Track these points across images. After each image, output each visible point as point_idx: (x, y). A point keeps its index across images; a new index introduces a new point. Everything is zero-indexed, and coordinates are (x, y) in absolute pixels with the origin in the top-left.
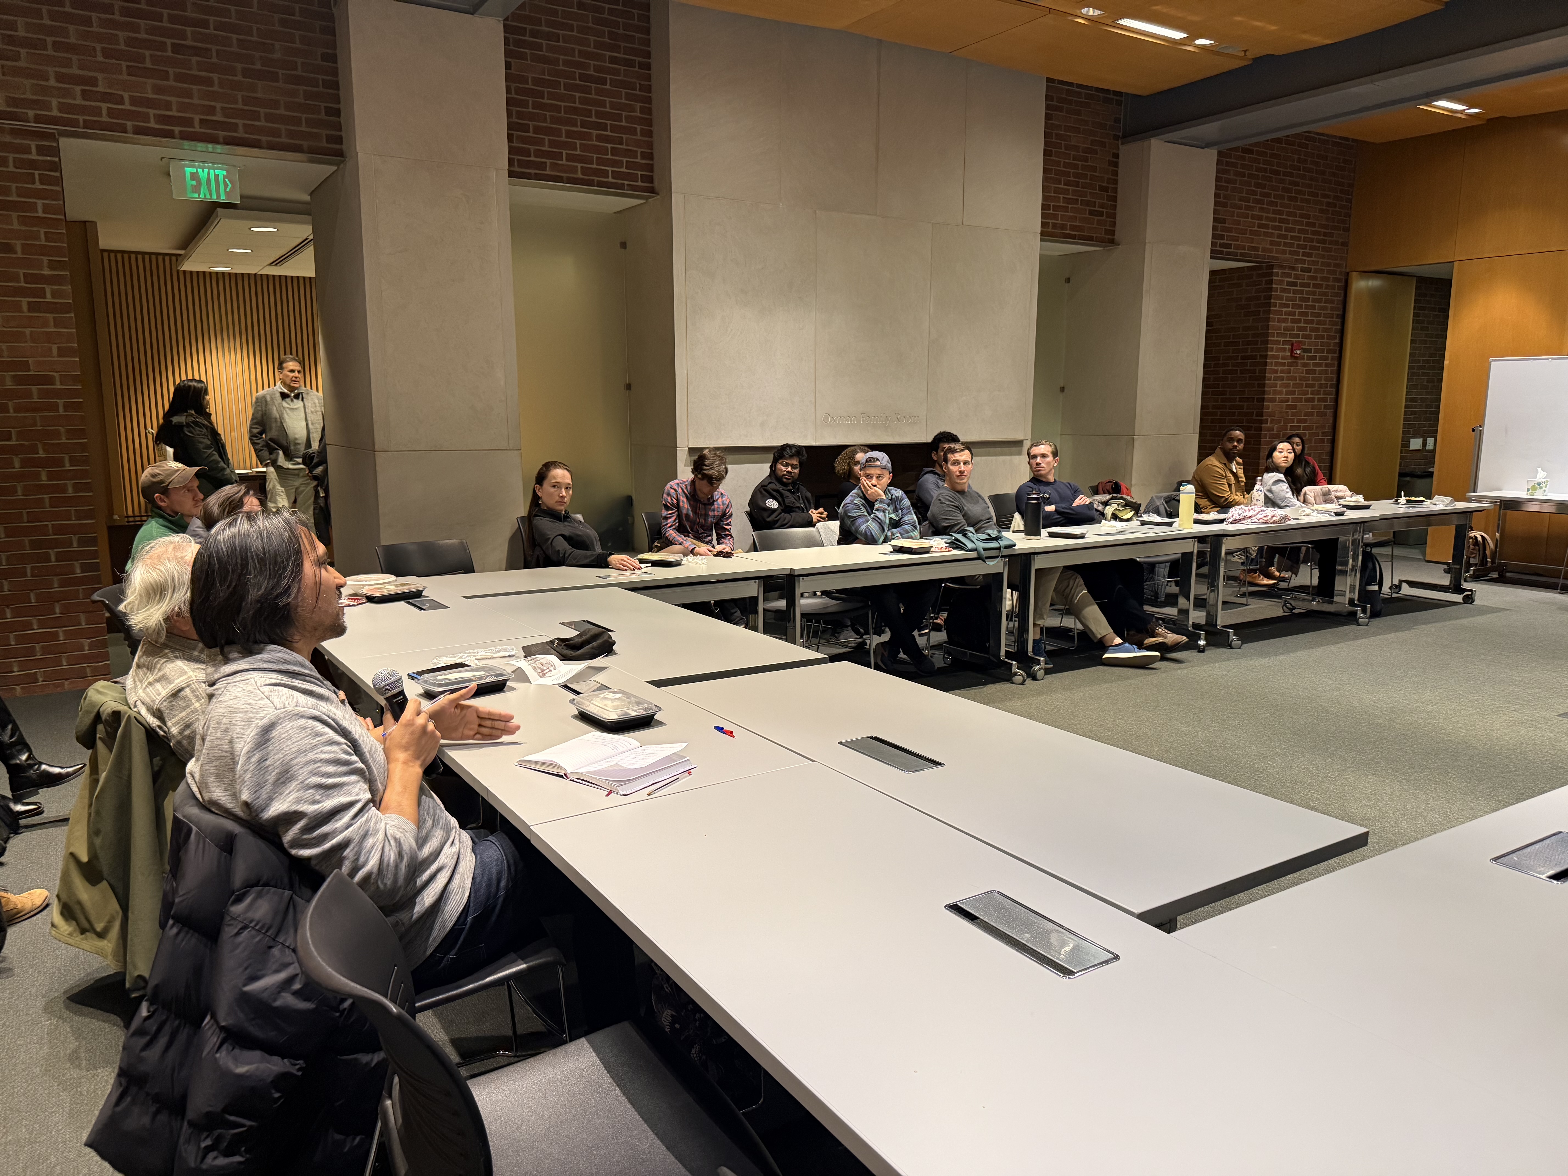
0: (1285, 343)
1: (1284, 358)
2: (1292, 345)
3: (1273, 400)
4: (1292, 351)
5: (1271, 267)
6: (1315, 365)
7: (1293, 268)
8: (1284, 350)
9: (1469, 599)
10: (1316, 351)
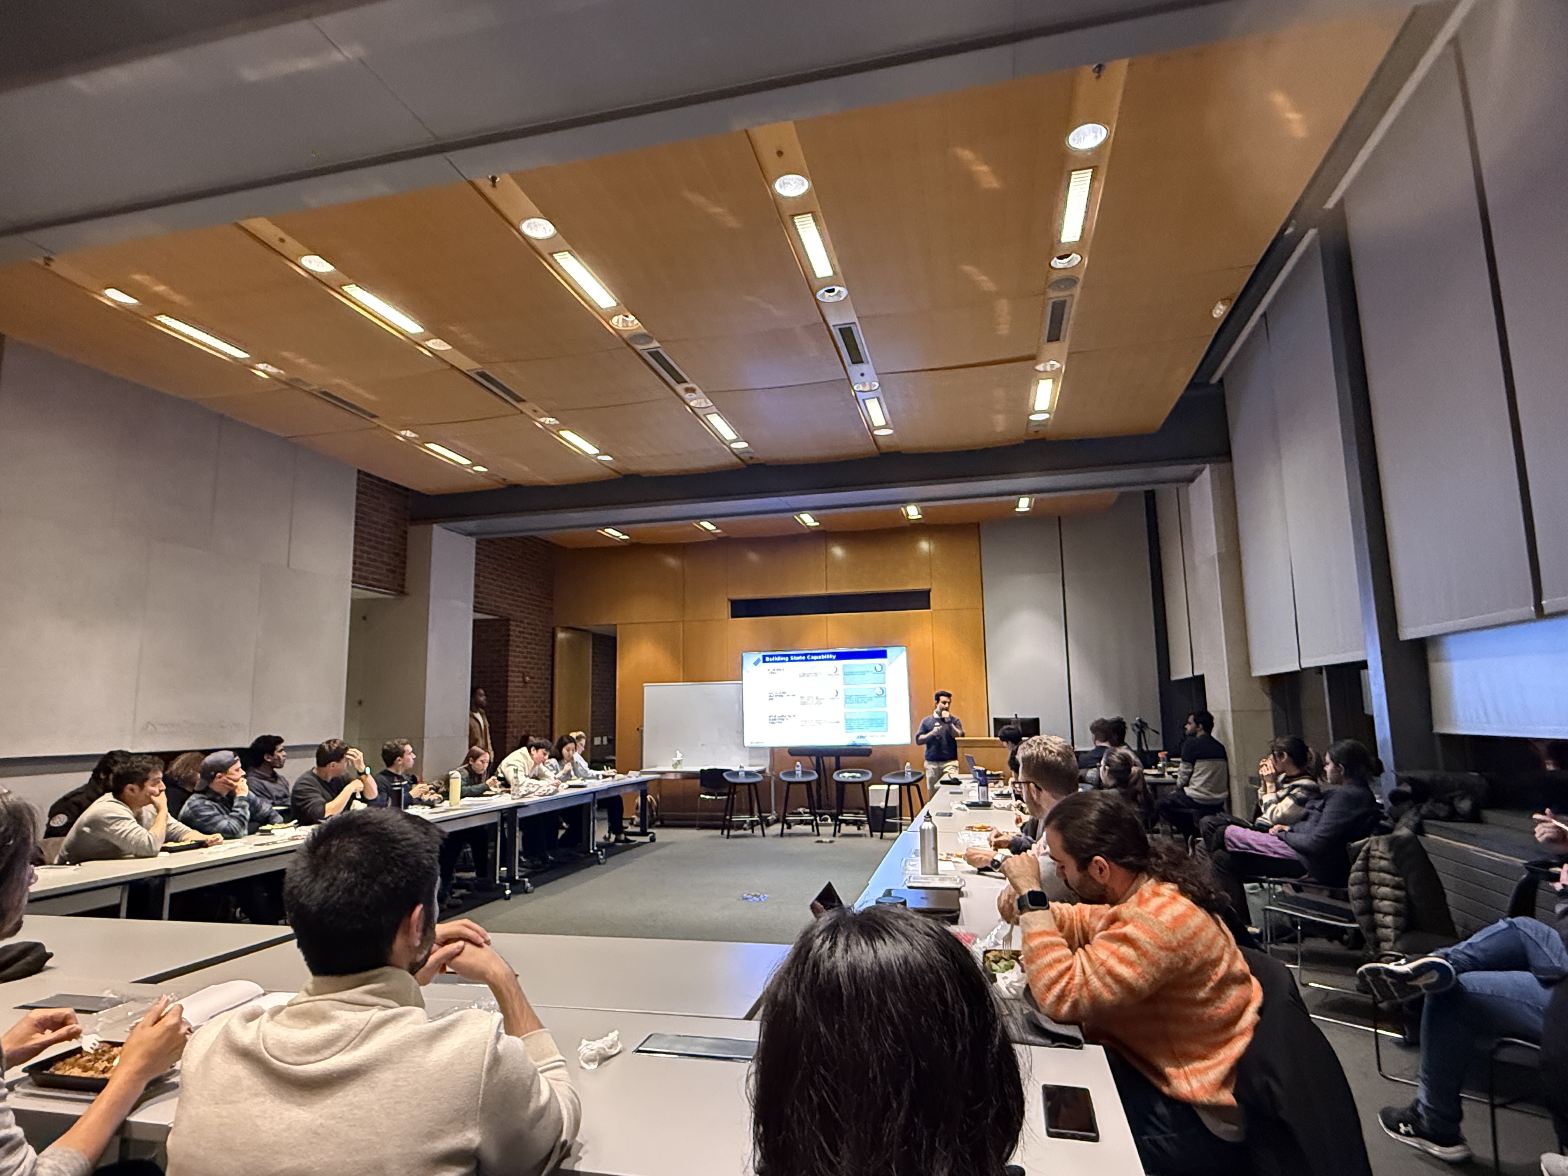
0: (519, 672)
1: (519, 682)
2: (523, 673)
3: (512, 712)
4: (524, 677)
5: (508, 620)
6: (538, 688)
7: (521, 622)
8: (518, 677)
9: (653, 840)
10: (539, 678)
